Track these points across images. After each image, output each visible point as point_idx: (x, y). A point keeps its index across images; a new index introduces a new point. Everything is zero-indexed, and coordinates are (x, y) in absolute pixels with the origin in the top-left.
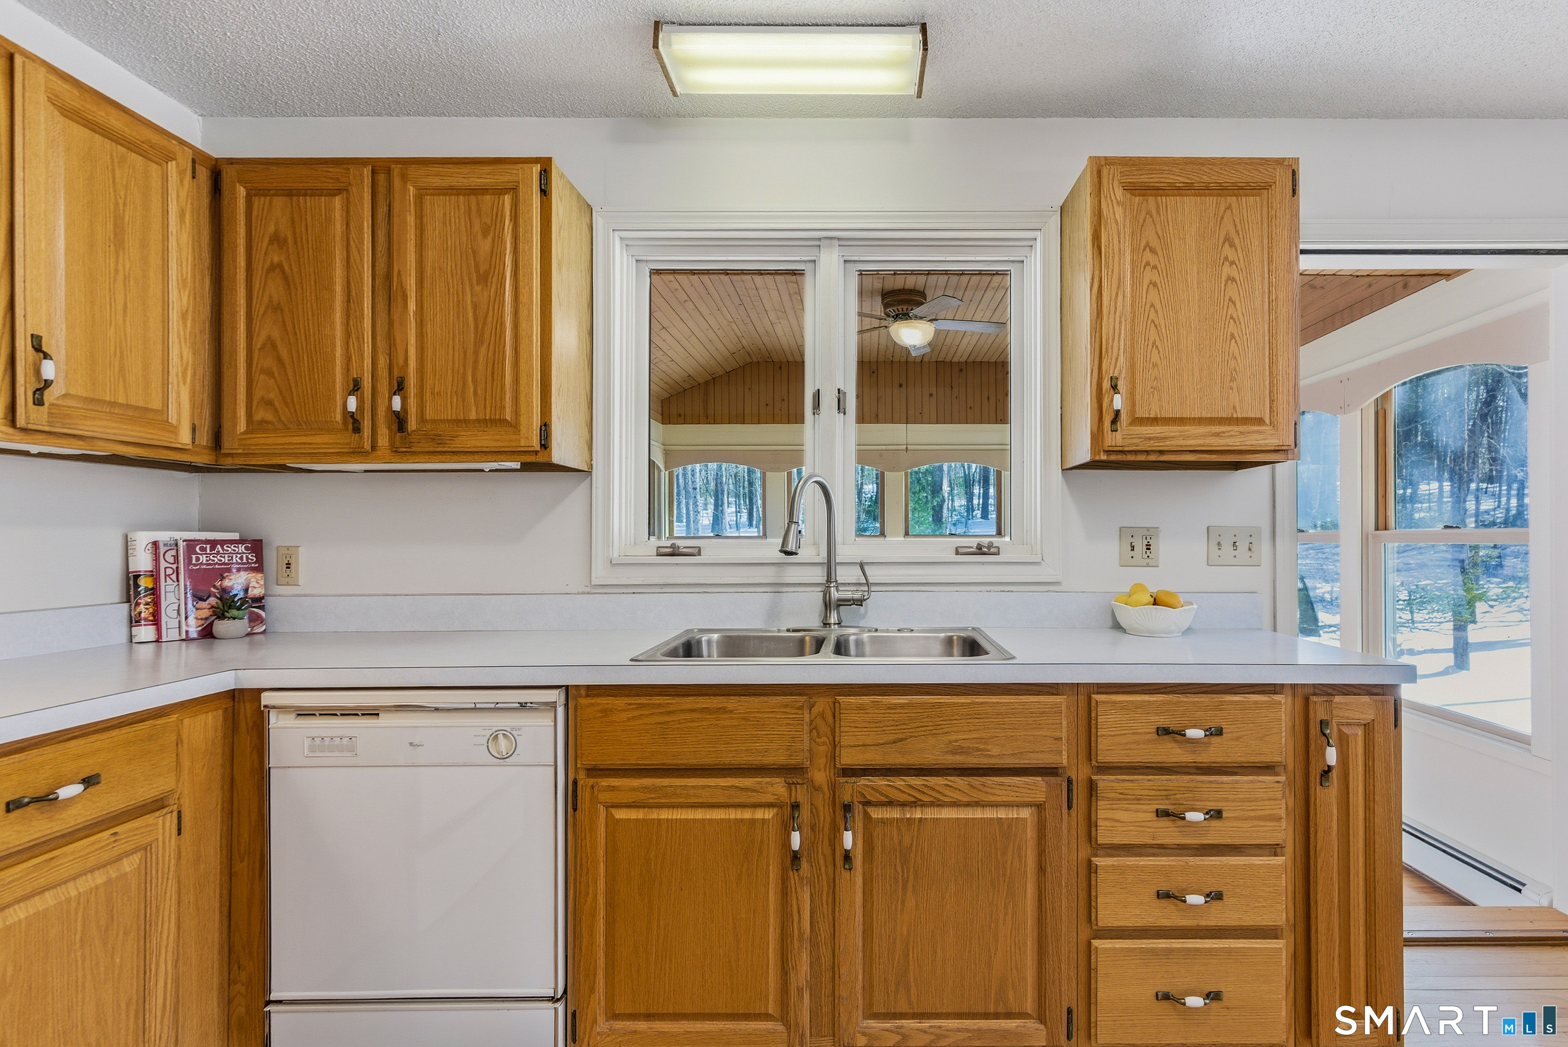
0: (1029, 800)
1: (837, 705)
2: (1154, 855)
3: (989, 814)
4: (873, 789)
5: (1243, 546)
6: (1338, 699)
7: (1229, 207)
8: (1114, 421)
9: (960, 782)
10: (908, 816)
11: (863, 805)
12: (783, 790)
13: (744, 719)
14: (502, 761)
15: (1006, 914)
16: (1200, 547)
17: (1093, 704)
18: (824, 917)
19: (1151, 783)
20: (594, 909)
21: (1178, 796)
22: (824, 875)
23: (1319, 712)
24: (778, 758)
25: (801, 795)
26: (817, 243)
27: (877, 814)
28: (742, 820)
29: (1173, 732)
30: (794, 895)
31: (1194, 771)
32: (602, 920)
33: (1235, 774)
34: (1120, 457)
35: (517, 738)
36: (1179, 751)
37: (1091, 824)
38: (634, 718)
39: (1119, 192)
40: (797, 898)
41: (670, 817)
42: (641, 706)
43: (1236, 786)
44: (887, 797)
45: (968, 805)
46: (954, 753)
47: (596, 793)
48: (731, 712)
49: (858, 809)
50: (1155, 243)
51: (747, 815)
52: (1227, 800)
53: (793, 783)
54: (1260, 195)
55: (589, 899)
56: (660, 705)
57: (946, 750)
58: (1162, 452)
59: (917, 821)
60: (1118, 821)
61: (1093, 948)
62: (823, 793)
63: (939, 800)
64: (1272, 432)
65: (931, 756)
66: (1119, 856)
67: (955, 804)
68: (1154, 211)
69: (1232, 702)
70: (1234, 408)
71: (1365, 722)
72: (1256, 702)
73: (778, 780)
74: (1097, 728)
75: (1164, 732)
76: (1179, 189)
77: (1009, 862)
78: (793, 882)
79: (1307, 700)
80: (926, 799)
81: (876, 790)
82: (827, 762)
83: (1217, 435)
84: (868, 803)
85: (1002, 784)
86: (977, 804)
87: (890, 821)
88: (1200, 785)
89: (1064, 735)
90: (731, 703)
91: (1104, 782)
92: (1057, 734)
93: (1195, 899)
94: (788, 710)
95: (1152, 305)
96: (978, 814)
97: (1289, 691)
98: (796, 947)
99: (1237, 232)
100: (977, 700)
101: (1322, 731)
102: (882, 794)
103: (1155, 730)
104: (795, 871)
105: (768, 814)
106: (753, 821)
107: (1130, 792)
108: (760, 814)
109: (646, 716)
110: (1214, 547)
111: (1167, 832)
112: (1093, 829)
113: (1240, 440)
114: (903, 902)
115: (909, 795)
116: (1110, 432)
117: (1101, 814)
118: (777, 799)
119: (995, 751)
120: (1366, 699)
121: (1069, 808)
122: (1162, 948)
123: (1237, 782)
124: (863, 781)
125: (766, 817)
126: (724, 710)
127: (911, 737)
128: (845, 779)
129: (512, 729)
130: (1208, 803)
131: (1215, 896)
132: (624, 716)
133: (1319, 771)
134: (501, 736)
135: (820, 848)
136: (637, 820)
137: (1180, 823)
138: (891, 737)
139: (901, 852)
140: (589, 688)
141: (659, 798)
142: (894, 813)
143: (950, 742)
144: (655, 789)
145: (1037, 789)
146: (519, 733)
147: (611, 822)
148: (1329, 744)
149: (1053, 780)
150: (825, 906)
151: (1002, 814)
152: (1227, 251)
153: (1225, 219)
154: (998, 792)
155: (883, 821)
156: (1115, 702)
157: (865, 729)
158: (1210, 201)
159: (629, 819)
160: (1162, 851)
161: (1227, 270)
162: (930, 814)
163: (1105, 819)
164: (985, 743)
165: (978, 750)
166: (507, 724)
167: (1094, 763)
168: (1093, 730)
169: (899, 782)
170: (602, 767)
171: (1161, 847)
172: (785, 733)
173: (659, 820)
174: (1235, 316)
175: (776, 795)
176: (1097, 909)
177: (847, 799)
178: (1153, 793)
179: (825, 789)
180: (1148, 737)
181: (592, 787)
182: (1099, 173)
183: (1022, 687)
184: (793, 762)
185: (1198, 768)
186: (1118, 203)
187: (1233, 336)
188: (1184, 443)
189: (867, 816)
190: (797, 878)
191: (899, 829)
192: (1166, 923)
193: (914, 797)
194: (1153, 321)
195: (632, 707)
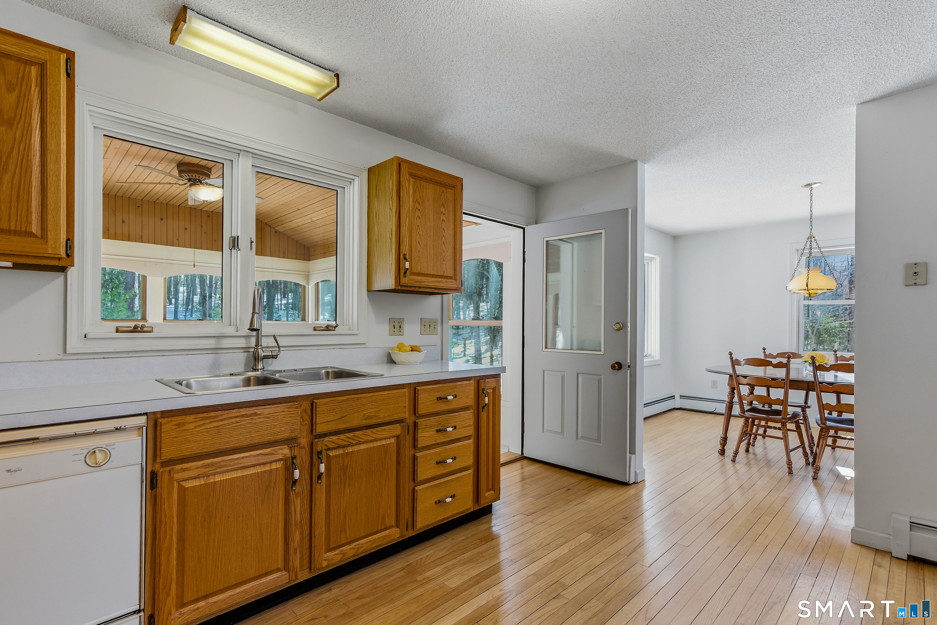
0: (395, 434)
1: (314, 404)
2: (434, 448)
3: (379, 443)
4: (331, 442)
5: (432, 327)
6: (487, 380)
7: (443, 192)
8: (405, 273)
9: (368, 432)
10: (346, 451)
11: (326, 451)
12: (288, 451)
13: (267, 418)
14: (98, 468)
15: (385, 485)
16: (417, 327)
17: (417, 391)
18: (305, 510)
19: (434, 420)
20: (171, 545)
21: (443, 423)
22: (305, 490)
23: (482, 386)
24: (285, 435)
25: (296, 452)
26: (239, 152)
27: (332, 453)
28: (265, 471)
29: (443, 398)
30: (293, 503)
31: (447, 413)
32: (175, 550)
33: (459, 412)
34: (405, 289)
35: (111, 451)
36: (444, 406)
37: (415, 440)
38: (199, 426)
39: (407, 175)
40: (294, 504)
41: (222, 479)
42: (204, 419)
43: (460, 416)
44: (337, 444)
45: (371, 441)
46: (366, 419)
47: (172, 475)
48: (260, 415)
49: (324, 452)
50: (419, 200)
51: (267, 468)
52: (457, 422)
53: (293, 447)
54: (452, 190)
55: (167, 540)
56: (217, 416)
57: (362, 418)
58: (420, 287)
59: (350, 453)
60: (425, 437)
61: (415, 490)
62: (305, 449)
63: (360, 441)
64: (455, 282)
65: (356, 422)
66: (423, 451)
67: (366, 442)
68: (419, 187)
69: (459, 384)
70: (444, 272)
71: (493, 387)
72: (466, 384)
73: (285, 446)
74: (418, 401)
75: (439, 399)
76: (427, 179)
77: (387, 463)
78: (292, 495)
79: (478, 382)
80: (354, 442)
81: (333, 442)
82: (307, 433)
83: (439, 282)
84: (329, 449)
85: (384, 429)
86: (376, 440)
87: (339, 456)
88: (450, 418)
89: (407, 405)
90: (259, 410)
91: (420, 421)
92: (404, 405)
93: (450, 461)
94: (290, 410)
95: (418, 226)
96: (375, 444)
97: (473, 378)
98: (293, 529)
99: (445, 202)
100: (375, 394)
101: (483, 392)
102: (335, 444)
103: (436, 399)
104: (293, 491)
105: (279, 465)
106: (271, 470)
107: (428, 424)
108: (274, 466)
109: (207, 424)
110: (423, 327)
111: (441, 438)
112: (416, 441)
113: (446, 284)
114: (344, 492)
115: (348, 441)
116: (403, 277)
117: (419, 435)
118: (284, 456)
119: (382, 416)
120: (493, 379)
121: (408, 434)
122: (438, 483)
123: (460, 414)
124: (327, 439)
125: (278, 466)
126: (255, 414)
127: (348, 414)
128: (318, 440)
129: (107, 445)
130: (452, 424)
131: (454, 458)
132: (192, 426)
133: (482, 407)
134: (97, 452)
135: (303, 477)
136: (201, 485)
137: (445, 433)
138: (339, 416)
139: (343, 469)
140: (162, 412)
141: (215, 469)
142: (340, 451)
143: (365, 414)
144: (212, 465)
145: (397, 429)
146: (113, 447)
147: (182, 490)
148: (486, 397)
149: (402, 424)
150: (306, 505)
151: (384, 442)
152: (442, 209)
153: (442, 196)
154: (384, 433)
155: (336, 456)
156: (424, 389)
157: (328, 414)
158: (438, 188)
159: (196, 486)
160: (438, 446)
161: (443, 217)
162: (356, 448)
163: (421, 437)
164: (378, 413)
165: (375, 416)
166: (102, 443)
167: (417, 415)
168: (417, 401)
169: (342, 437)
170: (176, 458)
171: (438, 444)
172: (289, 421)
173: (215, 482)
174: (445, 236)
175: (284, 454)
176: (417, 474)
177: (319, 449)
178: (436, 423)
179: (306, 446)
180: (434, 402)
181: (170, 472)
182: (400, 164)
183: (390, 387)
184: (293, 436)
185: (448, 411)
186: (407, 180)
187: (444, 243)
188: (429, 284)
189: (328, 456)
190: (294, 494)
191: (343, 458)
192: (439, 473)
193: (350, 442)
194: (418, 233)
195: (198, 420)
